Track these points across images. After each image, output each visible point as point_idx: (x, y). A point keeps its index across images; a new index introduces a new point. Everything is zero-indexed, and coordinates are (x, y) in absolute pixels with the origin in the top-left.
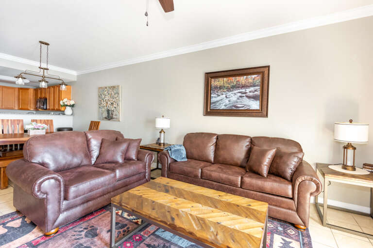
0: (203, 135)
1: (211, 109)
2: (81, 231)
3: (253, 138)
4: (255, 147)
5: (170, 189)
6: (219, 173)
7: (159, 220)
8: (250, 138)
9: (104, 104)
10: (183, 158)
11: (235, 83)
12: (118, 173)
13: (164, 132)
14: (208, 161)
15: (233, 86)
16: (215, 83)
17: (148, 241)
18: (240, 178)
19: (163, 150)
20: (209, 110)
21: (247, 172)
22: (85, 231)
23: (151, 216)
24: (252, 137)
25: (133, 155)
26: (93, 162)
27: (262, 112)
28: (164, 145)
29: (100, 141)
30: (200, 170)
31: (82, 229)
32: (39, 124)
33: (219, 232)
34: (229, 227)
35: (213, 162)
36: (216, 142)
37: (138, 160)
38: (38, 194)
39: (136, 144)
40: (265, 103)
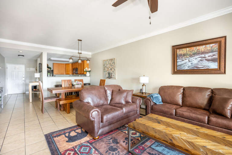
0: (173, 87)
1: (177, 70)
2: (110, 140)
3: (214, 89)
4: (216, 96)
5: (160, 122)
6: (189, 113)
7: (162, 139)
8: (211, 90)
9: (106, 69)
10: (160, 102)
11: (196, 51)
12: (124, 110)
13: (145, 86)
14: (177, 104)
15: (194, 53)
16: (179, 52)
17: (148, 150)
18: (207, 117)
19: (147, 97)
20: (176, 71)
21: (211, 113)
22: (112, 140)
23: (156, 137)
24: (212, 88)
25: (130, 99)
26: (109, 103)
27: (221, 70)
28: (145, 94)
29: (111, 91)
30: (174, 111)
31: (110, 139)
32: (79, 82)
33: (208, 152)
34: (214, 150)
35: (181, 105)
36: (183, 92)
37: (133, 102)
38: (91, 118)
39: (130, 93)
40: (223, 64)
